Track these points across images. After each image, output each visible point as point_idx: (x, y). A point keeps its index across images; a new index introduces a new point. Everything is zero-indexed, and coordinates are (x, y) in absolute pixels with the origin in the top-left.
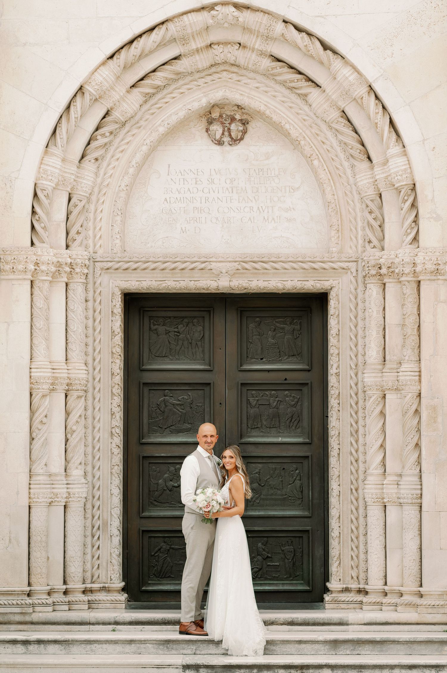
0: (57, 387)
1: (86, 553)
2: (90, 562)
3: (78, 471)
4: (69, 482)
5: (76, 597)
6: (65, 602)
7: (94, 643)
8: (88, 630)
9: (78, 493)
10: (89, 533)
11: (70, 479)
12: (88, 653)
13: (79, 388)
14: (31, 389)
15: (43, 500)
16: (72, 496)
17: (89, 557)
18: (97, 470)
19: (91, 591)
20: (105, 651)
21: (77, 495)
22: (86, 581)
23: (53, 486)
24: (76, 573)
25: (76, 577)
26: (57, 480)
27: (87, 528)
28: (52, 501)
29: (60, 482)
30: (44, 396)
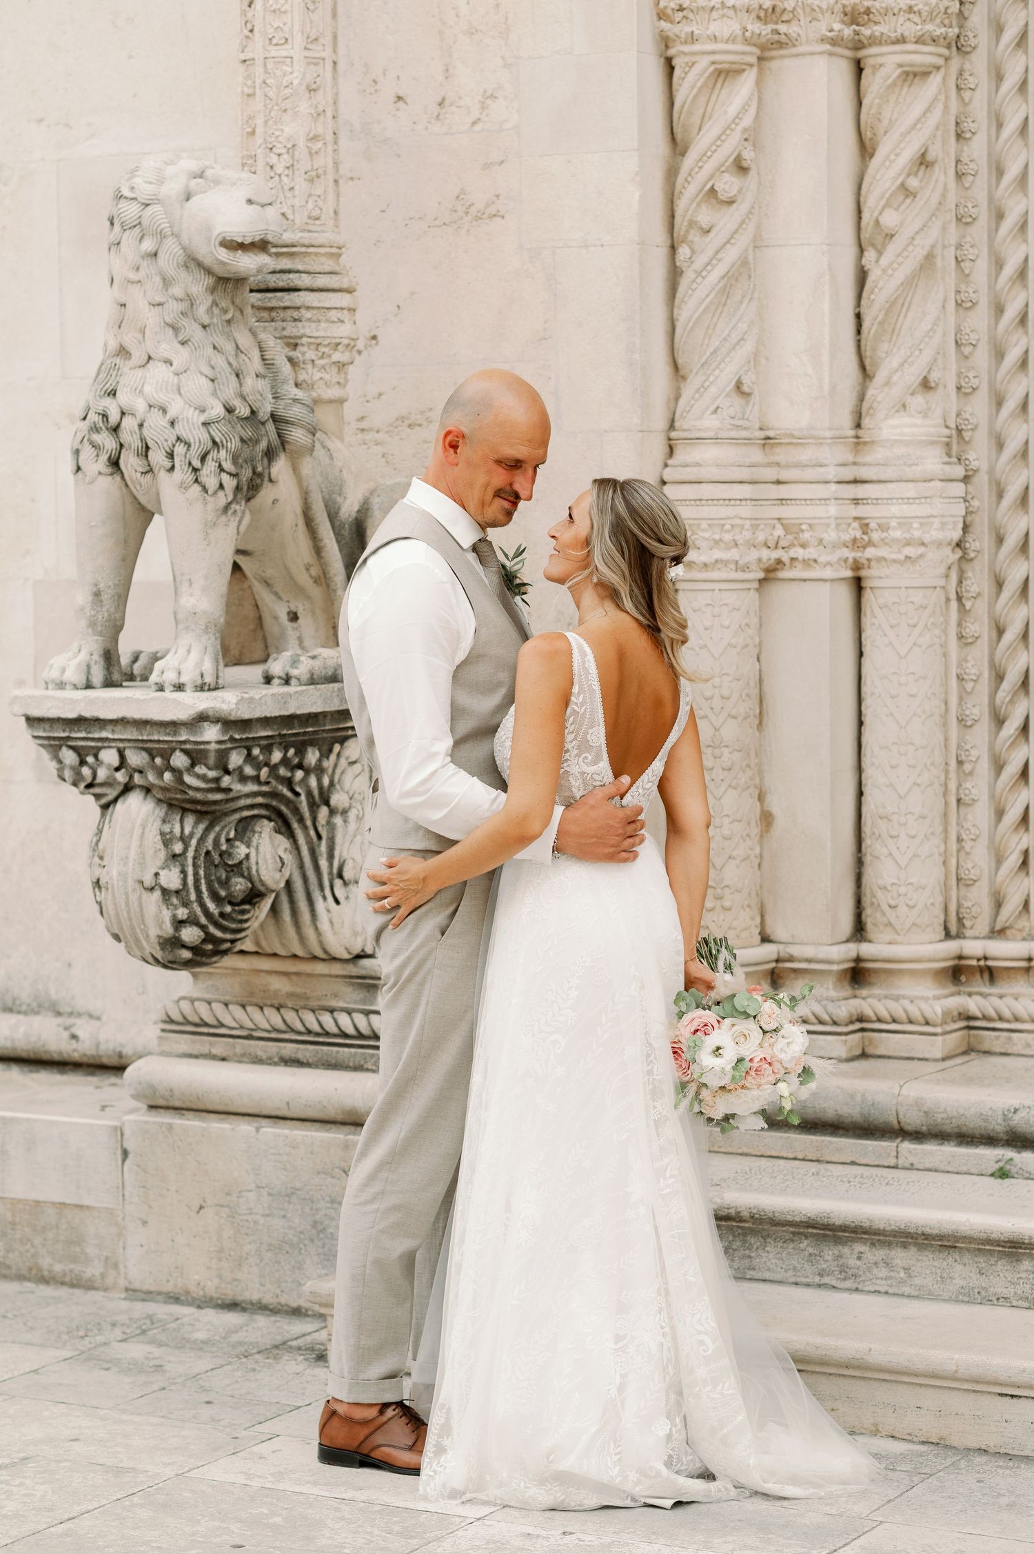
0: (791, 29)
1: (966, 799)
2: (984, 841)
3: (907, 420)
4: (863, 473)
5: (897, 998)
6: (835, 1023)
7: (853, 1240)
8: (892, 1162)
9: (905, 522)
10: (978, 708)
11: (868, 459)
12: (826, 1280)
13: (910, 29)
14: (665, 42)
15: (718, 554)
16: (875, 536)
17: (981, 815)
18: (1013, 415)
19: (990, 973)
20: (902, 1282)
21: (896, 534)
22: (967, 923)
23: (783, 491)
24: (903, 890)
25: (903, 909)
26: (798, 465)
27: (969, 686)
28: (779, 562)
29: (809, 474)
30: (724, 74)
